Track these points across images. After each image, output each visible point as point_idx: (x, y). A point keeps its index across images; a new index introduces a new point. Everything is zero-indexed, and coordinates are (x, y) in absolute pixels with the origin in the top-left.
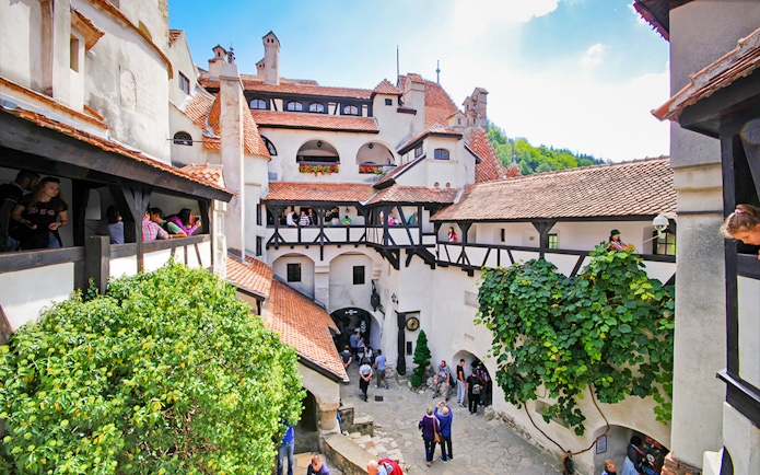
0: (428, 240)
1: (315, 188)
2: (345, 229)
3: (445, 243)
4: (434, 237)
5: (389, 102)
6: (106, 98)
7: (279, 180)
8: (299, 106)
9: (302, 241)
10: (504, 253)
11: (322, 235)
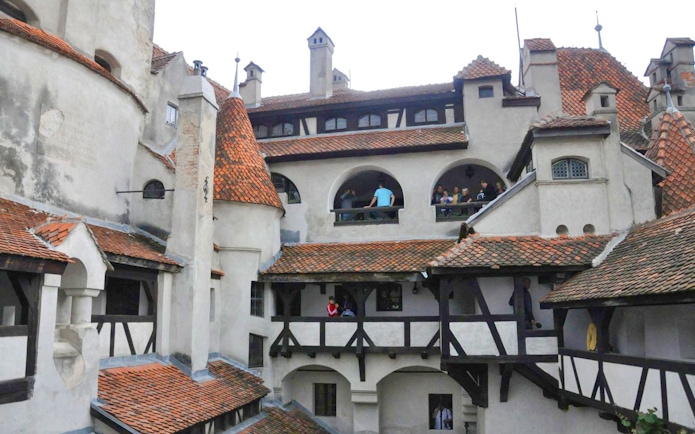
0: (538, 346)
1: (353, 251)
2: (401, 325)
3: (573, 354)
4: (554, 340)
5: (486, 92)
6: (14, 146)
7: (303, 241)
8: (342, 123)
9: (328, 343)
10: (673, 377)
11: (360, 334)
